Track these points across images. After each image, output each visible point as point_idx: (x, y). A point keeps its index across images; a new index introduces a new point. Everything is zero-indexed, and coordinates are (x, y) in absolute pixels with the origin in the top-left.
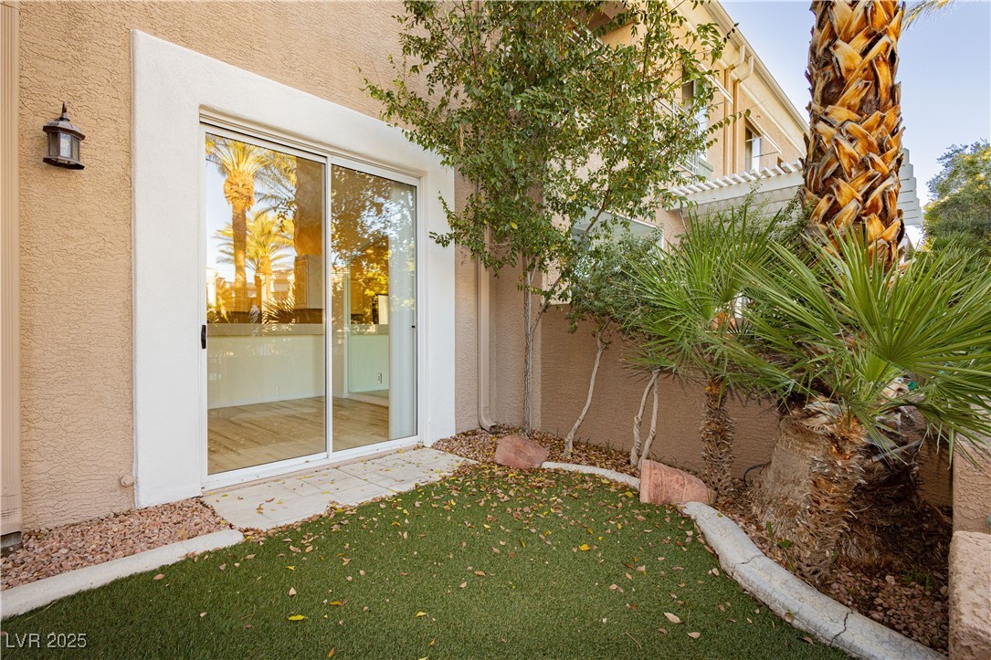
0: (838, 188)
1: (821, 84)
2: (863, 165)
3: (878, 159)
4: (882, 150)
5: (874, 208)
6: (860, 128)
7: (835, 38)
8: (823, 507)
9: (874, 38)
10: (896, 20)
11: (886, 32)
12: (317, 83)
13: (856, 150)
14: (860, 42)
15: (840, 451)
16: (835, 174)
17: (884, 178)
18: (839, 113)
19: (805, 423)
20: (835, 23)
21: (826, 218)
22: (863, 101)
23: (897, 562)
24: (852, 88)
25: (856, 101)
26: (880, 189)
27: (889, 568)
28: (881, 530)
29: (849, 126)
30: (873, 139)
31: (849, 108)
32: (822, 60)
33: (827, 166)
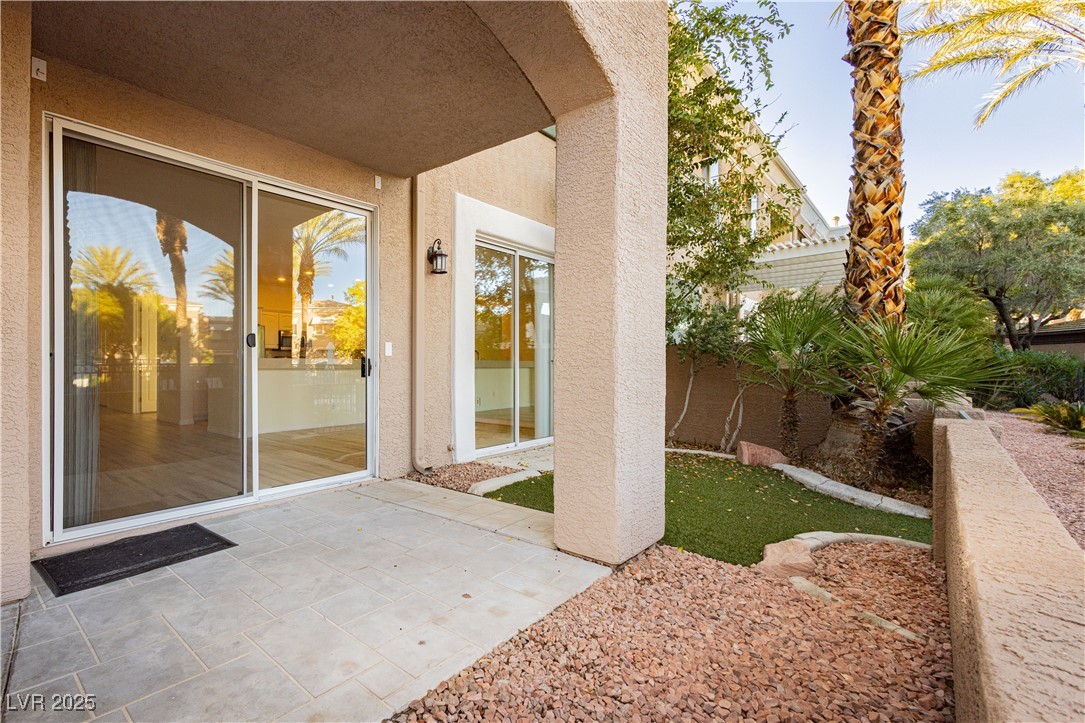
0: (869, 284)
1: (857, 226)
2: (884, 272)
3: (892, 269)
4: (894, 264)
5: (890, 295)
6: (882, 252)
7: (867, 202)
8: (869, 448)
9: (890, 204)
10: (901, 193)
11: (896, 201)
12: (516, 207)
13: (880, 264)
14: (882, 206)
15: (879, 419)
16: (867, 276)
17: (896, 280)
18: (869, 242)
19: (850, 413)
20: (867, 194)
21: (861, 300)
22: (883, 237)
23: (905, 483)
24: (877, 230)
25: (879, 237)
26: (893, 285)
27: (900, 485)
28: (895, 467)
29: (875, 250)
30: (889, 258)
31: (875, 240)
32: (857, 211)
33: (863, 271)
